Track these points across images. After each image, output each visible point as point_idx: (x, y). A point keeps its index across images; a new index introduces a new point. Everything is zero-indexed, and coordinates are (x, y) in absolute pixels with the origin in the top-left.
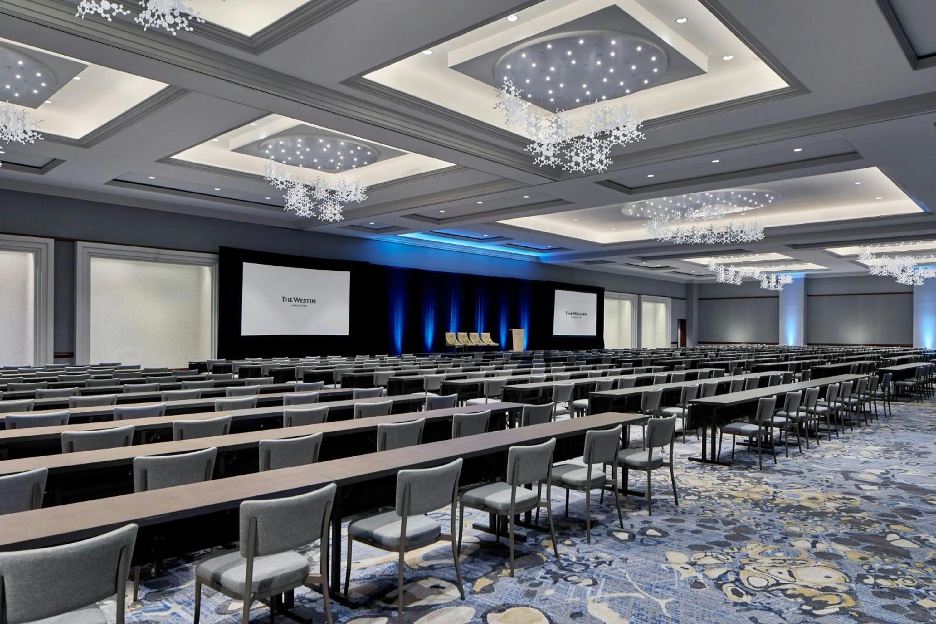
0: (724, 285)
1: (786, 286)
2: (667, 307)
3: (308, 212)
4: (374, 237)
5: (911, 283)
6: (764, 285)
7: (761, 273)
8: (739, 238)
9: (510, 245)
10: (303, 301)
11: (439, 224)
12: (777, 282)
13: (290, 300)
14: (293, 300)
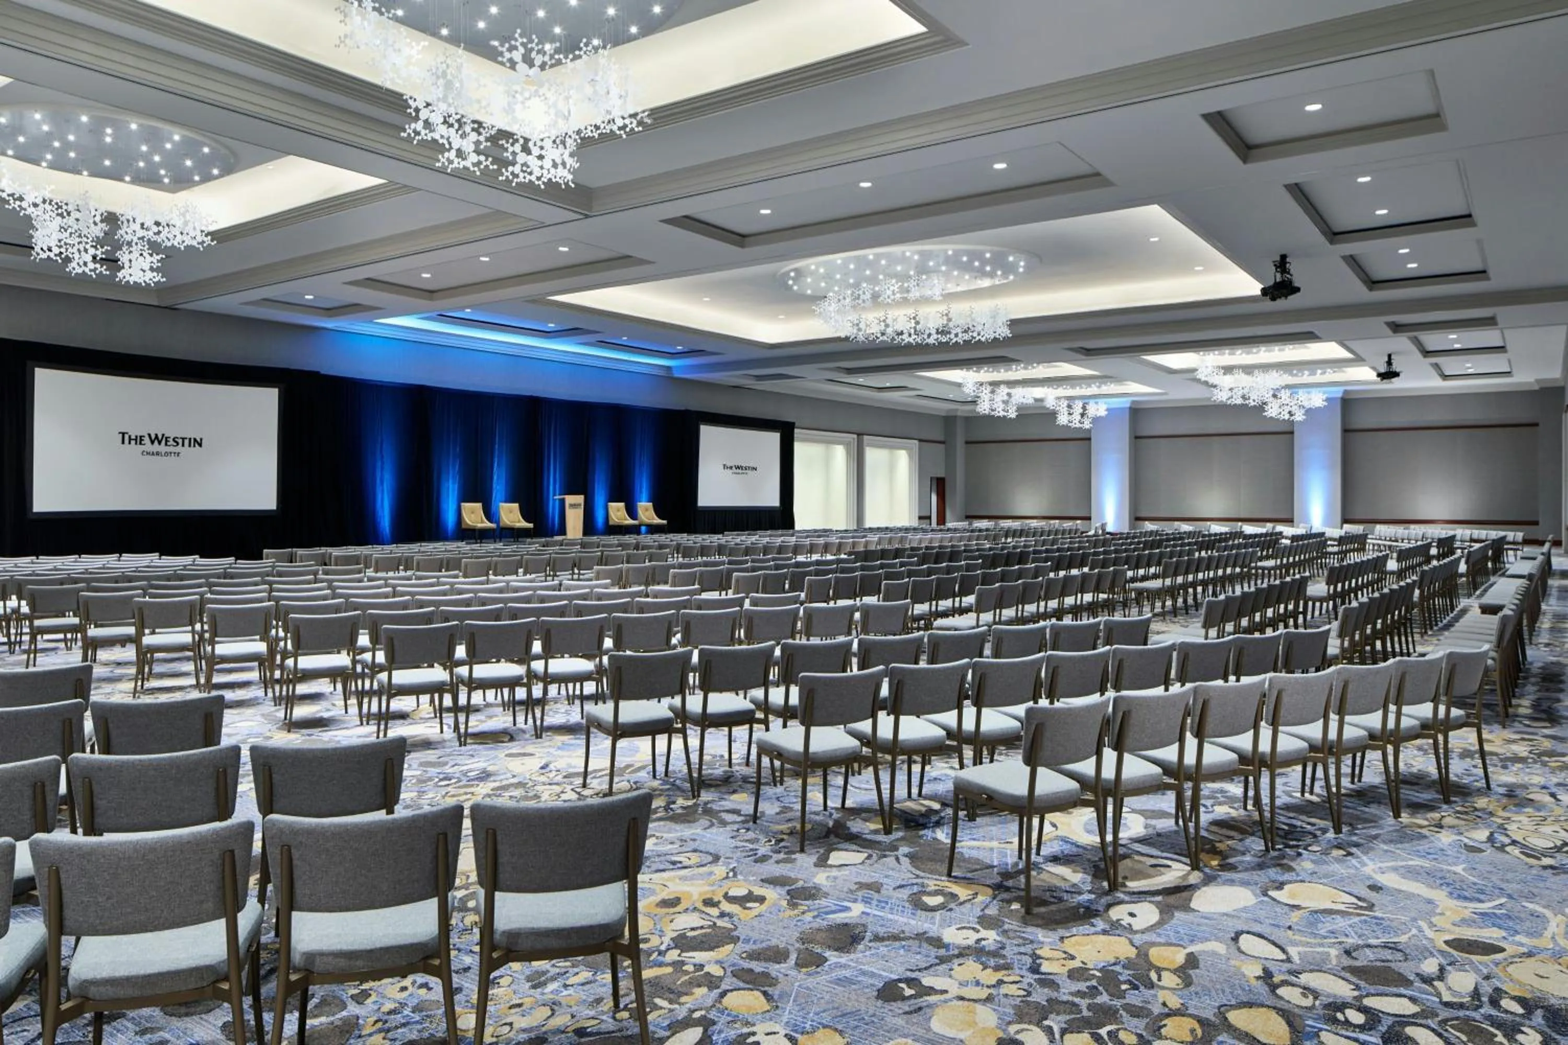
0: (989, 419)
1: (1096, 420)
2: (910, 456)
3: (91, 266)
4: (330, 324)
5: (1287, 417)
6: (1063, 419)
7: (1059, 398)
8: (975, 334)
9: (603, 344)
10: (171, 442)
11: (431, 299)
12: (1082, 415)
13: (139, 440)
14: (147, 440)
